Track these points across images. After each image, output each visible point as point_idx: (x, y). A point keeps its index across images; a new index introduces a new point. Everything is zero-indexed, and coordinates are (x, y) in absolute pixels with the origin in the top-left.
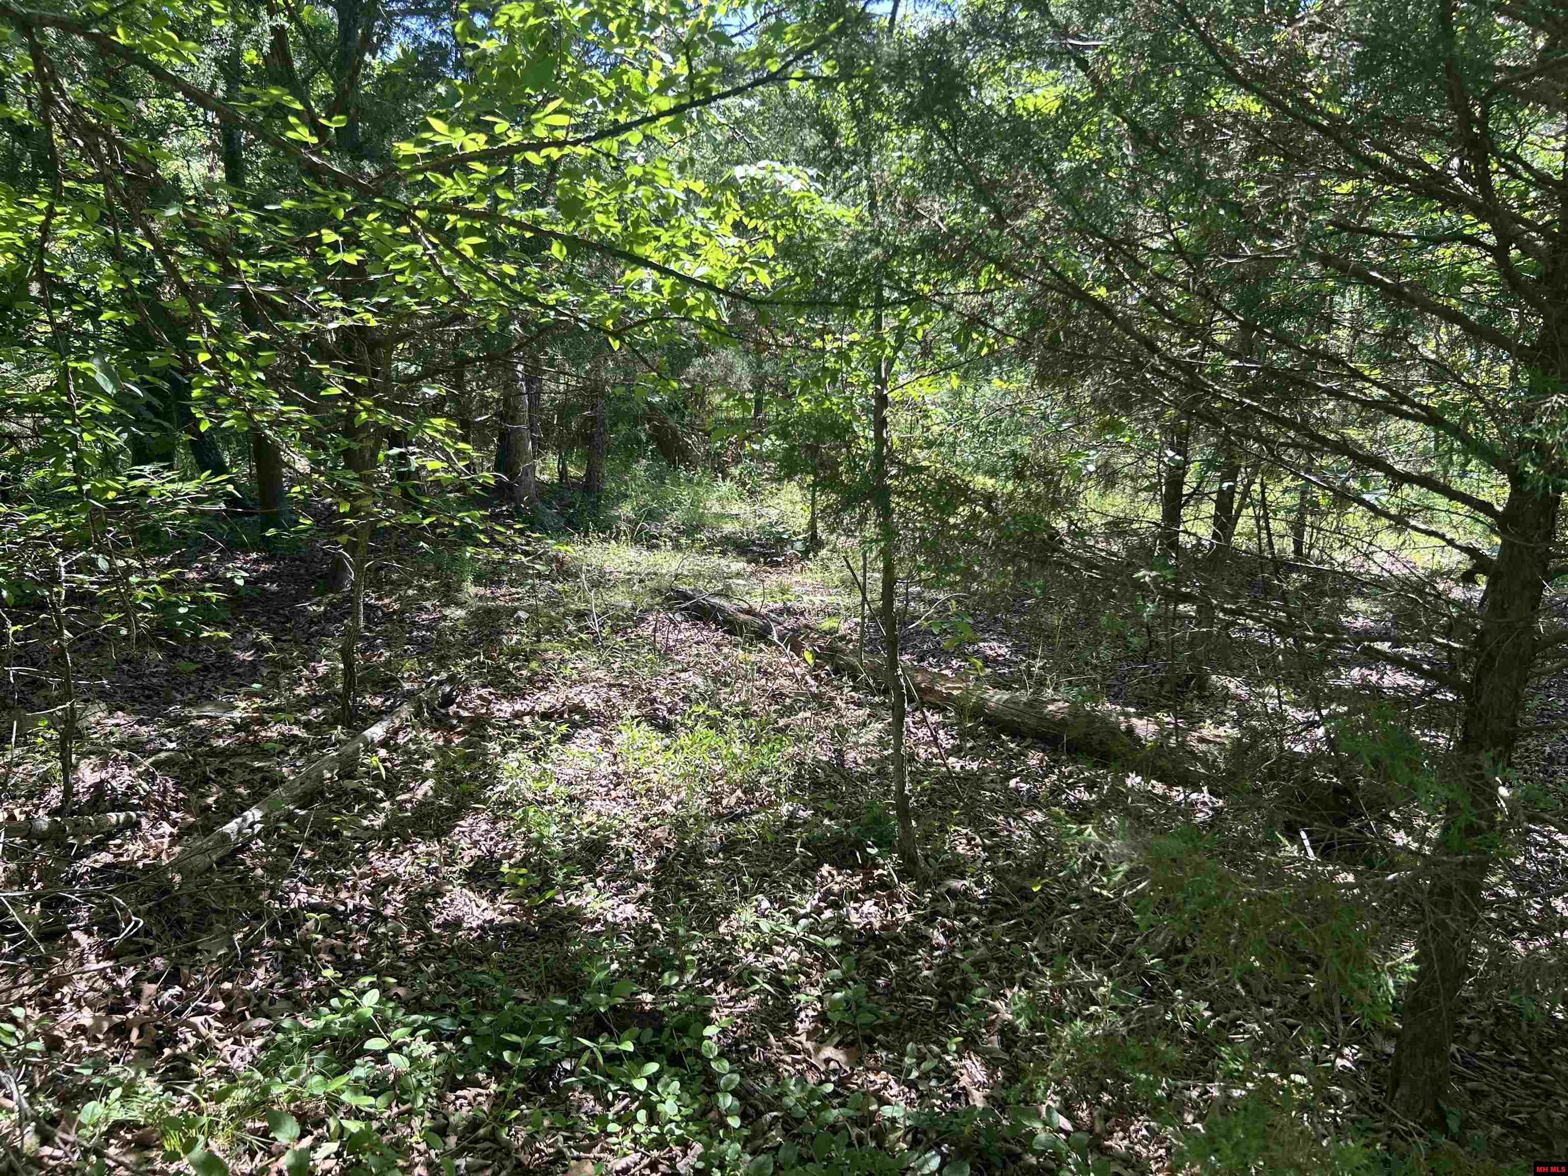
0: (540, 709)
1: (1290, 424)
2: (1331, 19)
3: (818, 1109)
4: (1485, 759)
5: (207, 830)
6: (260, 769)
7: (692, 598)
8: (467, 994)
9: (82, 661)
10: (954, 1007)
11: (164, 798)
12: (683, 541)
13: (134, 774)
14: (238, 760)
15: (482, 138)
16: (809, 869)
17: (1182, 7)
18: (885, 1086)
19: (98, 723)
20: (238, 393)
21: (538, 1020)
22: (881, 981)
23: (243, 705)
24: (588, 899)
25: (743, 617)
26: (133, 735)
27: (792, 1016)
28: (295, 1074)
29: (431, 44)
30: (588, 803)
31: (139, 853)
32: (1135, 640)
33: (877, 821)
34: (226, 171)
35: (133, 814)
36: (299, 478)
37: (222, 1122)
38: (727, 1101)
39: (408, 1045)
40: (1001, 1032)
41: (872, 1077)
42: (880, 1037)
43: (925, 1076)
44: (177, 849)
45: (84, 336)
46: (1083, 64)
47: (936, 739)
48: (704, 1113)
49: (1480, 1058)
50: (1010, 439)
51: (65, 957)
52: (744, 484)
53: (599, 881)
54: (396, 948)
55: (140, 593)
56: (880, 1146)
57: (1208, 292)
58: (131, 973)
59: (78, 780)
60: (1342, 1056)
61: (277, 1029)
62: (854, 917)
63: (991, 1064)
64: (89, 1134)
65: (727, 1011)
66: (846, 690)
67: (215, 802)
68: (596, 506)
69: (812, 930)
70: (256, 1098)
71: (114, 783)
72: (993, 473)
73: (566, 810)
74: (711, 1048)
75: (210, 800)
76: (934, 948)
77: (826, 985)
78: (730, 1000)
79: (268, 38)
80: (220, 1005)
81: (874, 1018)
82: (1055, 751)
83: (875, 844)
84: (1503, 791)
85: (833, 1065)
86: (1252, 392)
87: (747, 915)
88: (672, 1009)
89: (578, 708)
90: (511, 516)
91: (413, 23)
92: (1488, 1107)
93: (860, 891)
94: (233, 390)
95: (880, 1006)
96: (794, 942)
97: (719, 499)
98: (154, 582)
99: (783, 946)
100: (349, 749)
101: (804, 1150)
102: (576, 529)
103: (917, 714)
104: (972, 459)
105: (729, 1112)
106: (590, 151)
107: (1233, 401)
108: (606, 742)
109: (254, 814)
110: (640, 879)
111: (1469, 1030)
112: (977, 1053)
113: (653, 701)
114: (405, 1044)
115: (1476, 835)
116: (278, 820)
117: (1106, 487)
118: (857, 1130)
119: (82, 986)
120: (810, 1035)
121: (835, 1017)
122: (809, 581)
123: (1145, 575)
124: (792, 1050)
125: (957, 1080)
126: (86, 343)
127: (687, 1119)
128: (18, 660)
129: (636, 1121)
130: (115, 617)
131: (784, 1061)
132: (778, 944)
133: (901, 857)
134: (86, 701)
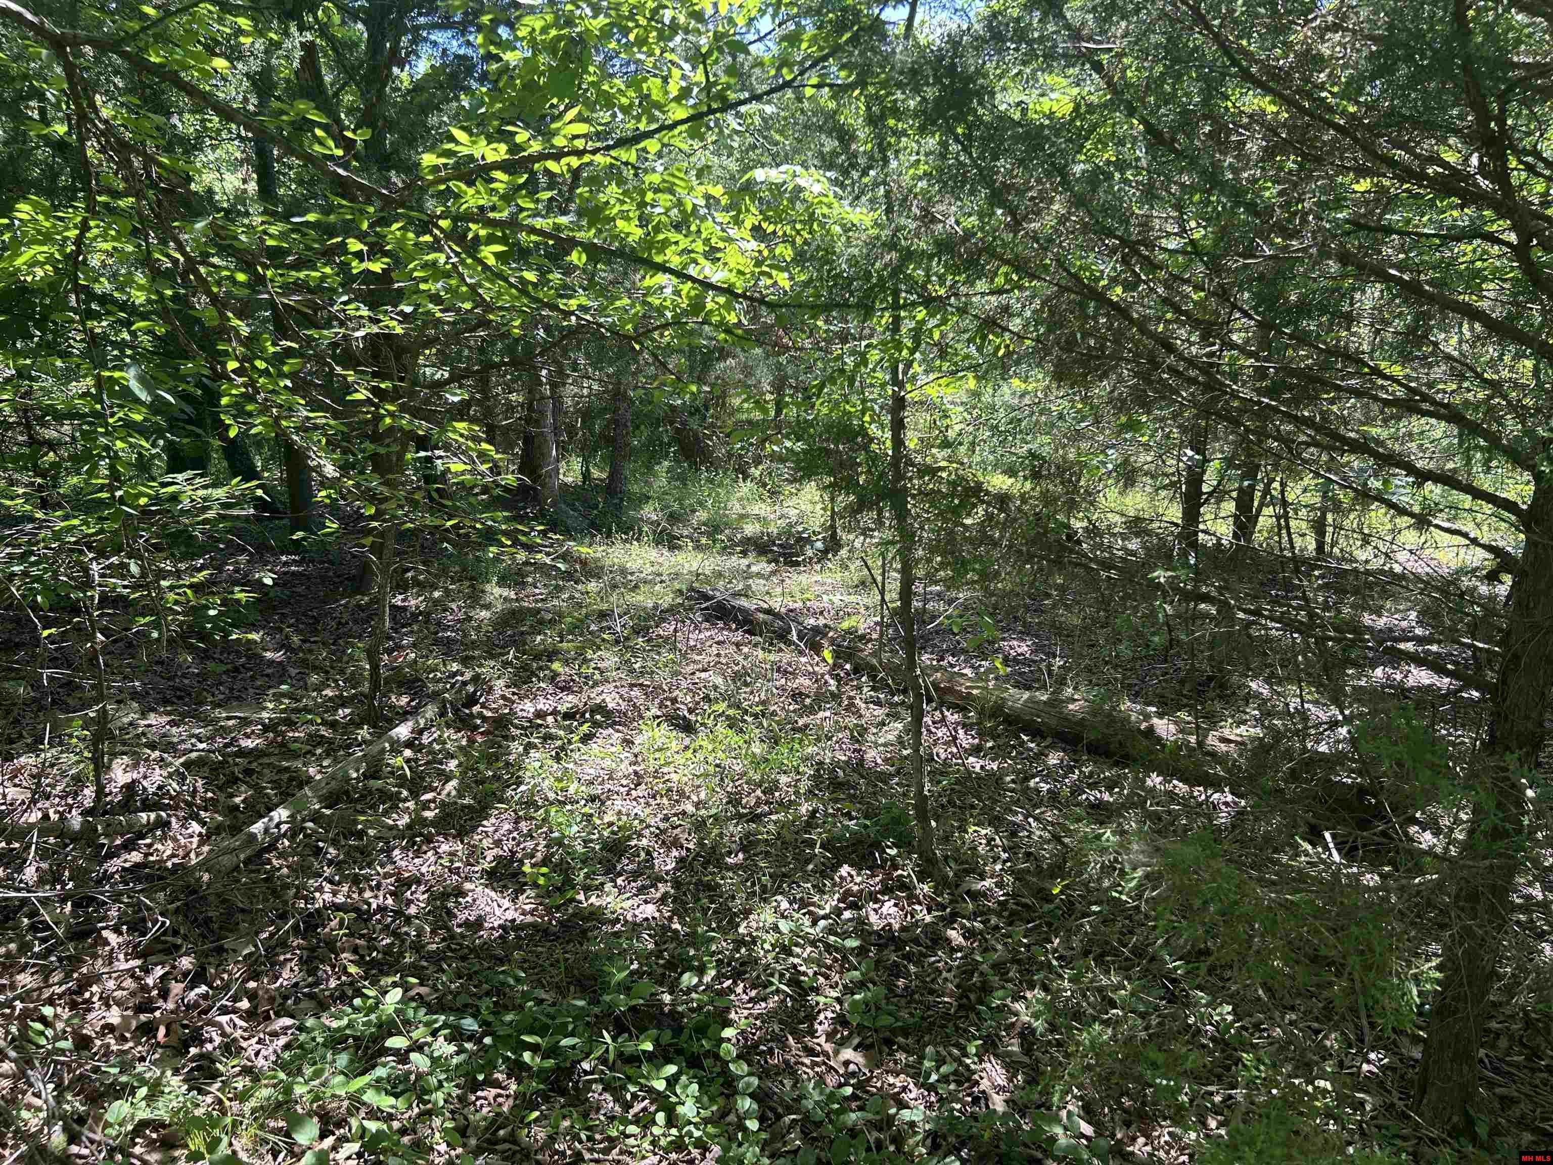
0: (563, 708)
1: (1308, 422)
2: (1345, 18)
3: (838, 1112)
4: (1511, 760)
5: (235, 829)
6: (287, 769)
7: (713, 598)
8: (488, 994)
9: (116, 663)
10: (973, 1009)
11: (194, 797)
12: (704, 541)
13: (165, 774)
14: (266, 760)
15: (503, 147)
16: (827, 870)
17: (1195, 9)
18: (904, 1089)
19: (131, 724)
20: (266, 400)
21: (558, 1021)
22: (901, 982)
23: (271, 706)
24: (609, 899)
25: (761, 616)
26: (164, 735)
27: (811, 1018)
28: (317, 1074)
29: (457, 56)
30: (609, 803)
31: (169, 852)
32: (1156, 639)
33: (896, 821)
34: (259, 183)
35: (163, 814)
36: (326, 483)
37: (246, 1121)
38: (746, 1104)
39: (430, 1045)
40: (1022, 1035)
41: (891, 1080)
42: (901, 1040)
43: (944, 1079)
44: (206, 849)
45: (121, 345)
46: (1098, 67)
47: (955, 738)
48: (724, 1113)
49: (1509, 1064)
50: (1029, 438)
51: (95, 956)
52: (765, 485)
53: (619, 881)
54: (418, 947)
55: (171, 596)
56: (899, 1150)
57: (1225, 291)
58: (159, 971)
59: (110, 780)
60: (1369, 1062)
61: (301, 1028)
62: (873, 918)
63: (1011, 1067)
64: (114, 1133)
65: (746, 1012)
66: (865, 689)
67: (243, 801)
68: (619, 507)
69: (830, 931)
70: (280, 1098)
71: (145, 783)
72: (1011, 472)
73: (587, 810)
74: (729, 1050)
75: (238, 800)
76: (953, 950)
77: (845, 987)
78: (749, 1001)
79: (298, 54)
80: (245, 1004)
81: (892, 1020)
82: (1075, 752)
83: (894, 845)
84: (1530, 793)
85: (852, 1067)
86: (1270, 392)
87: (767, 916)
88: (692, 1010)
89: (600, 708)
90: (535, 519)
91: (439, 36)
92: (1518, 1114)
93: (879, 892)
94: (260, 397)
95: (899, 1008)
96: (813, 943)
97: (740, 500)
98: (185, 586)
99: (802, 947)
100: (375, 749)
101: (823, 1154)
102: (599, 531)
103: (937, 713)
104: (991, 458)
105: (748, 1115)
106: (608, 160)
107: (1251, 400)
108: (628, 742)
109: (281, 814)
110: (660, 879)
111: (1498, 1035)
112: (996, 1056)
113: (674, 701)
114: (426, 1044)
115: (1501, 839)
116: (304, 820)
117: (1126, 486)
118: (876, 1134)
119: (111, 984)
120: (830, 1036)
121: (855, 1020)
122: (829, 581)
123: (1161, 575)
124: (810, 1052)
125: (977, 1083)
126: (122, 352)
127: (706, 1121)
128: (53, 662)
129: (654, 1123)
130: (148, 619)
131: (803, 1064)
132: (797, 945)
133: (920, 857)
134: (119, 702)
